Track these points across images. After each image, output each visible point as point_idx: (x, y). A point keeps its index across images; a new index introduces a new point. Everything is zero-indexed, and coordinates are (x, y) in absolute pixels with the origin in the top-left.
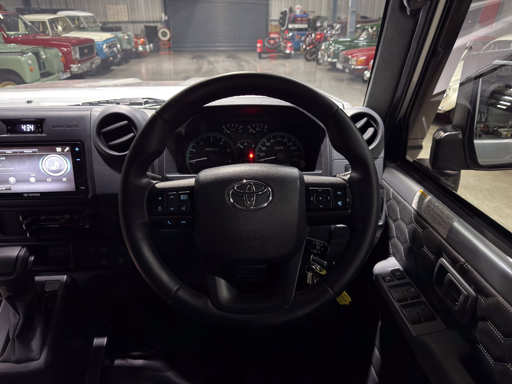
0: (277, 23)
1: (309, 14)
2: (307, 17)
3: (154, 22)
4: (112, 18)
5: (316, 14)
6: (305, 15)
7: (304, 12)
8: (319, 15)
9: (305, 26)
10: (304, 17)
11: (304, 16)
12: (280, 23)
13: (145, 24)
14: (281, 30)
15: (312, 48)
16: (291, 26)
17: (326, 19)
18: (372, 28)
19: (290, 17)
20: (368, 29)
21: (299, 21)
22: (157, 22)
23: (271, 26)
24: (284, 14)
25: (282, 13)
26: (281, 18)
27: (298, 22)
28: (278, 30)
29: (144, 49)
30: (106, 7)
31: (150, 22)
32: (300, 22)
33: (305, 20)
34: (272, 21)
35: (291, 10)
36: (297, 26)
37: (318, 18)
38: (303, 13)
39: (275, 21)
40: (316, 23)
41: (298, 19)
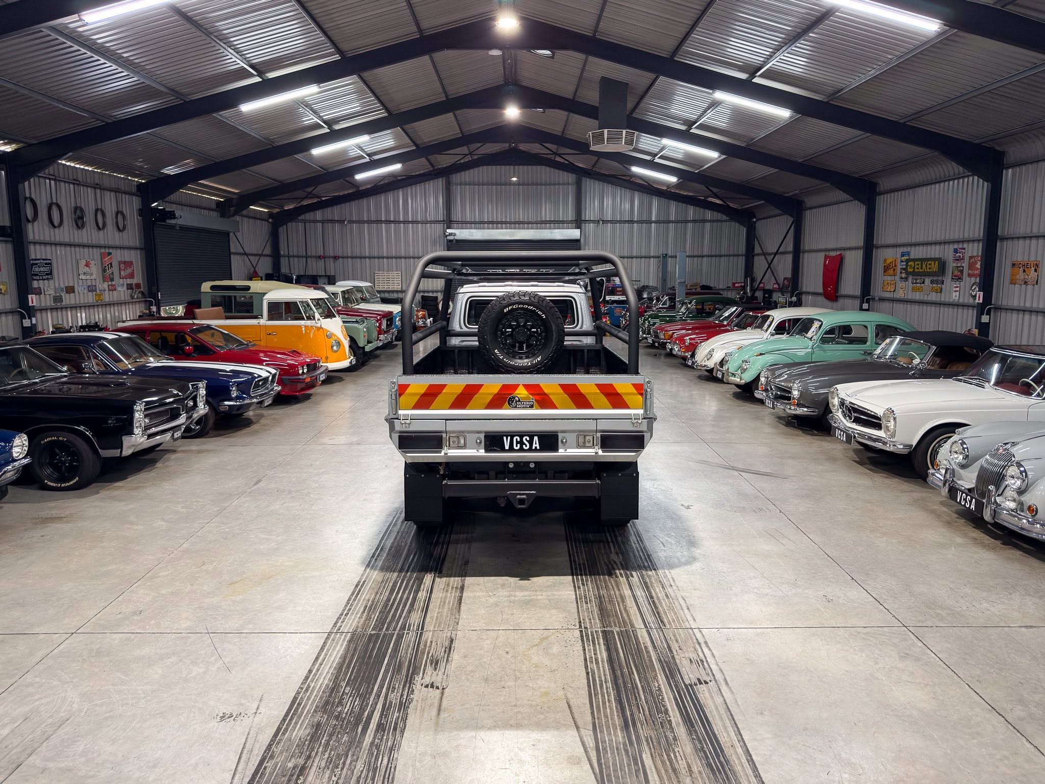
3: (433, 292)
4: (381, 287)
8: (646, 284)
13: (422, 294)
16: (608, 298)
17: (655, 289)
19: (607, 287)
21: (619, 291)
22: (437, 292)
27: (618, 293)
29: (424, 323)
30: (374, 273)
31: (428, 292)
32: (621, 293)
36: (616, 298)
40: (643, 295)
41: (618, 289)
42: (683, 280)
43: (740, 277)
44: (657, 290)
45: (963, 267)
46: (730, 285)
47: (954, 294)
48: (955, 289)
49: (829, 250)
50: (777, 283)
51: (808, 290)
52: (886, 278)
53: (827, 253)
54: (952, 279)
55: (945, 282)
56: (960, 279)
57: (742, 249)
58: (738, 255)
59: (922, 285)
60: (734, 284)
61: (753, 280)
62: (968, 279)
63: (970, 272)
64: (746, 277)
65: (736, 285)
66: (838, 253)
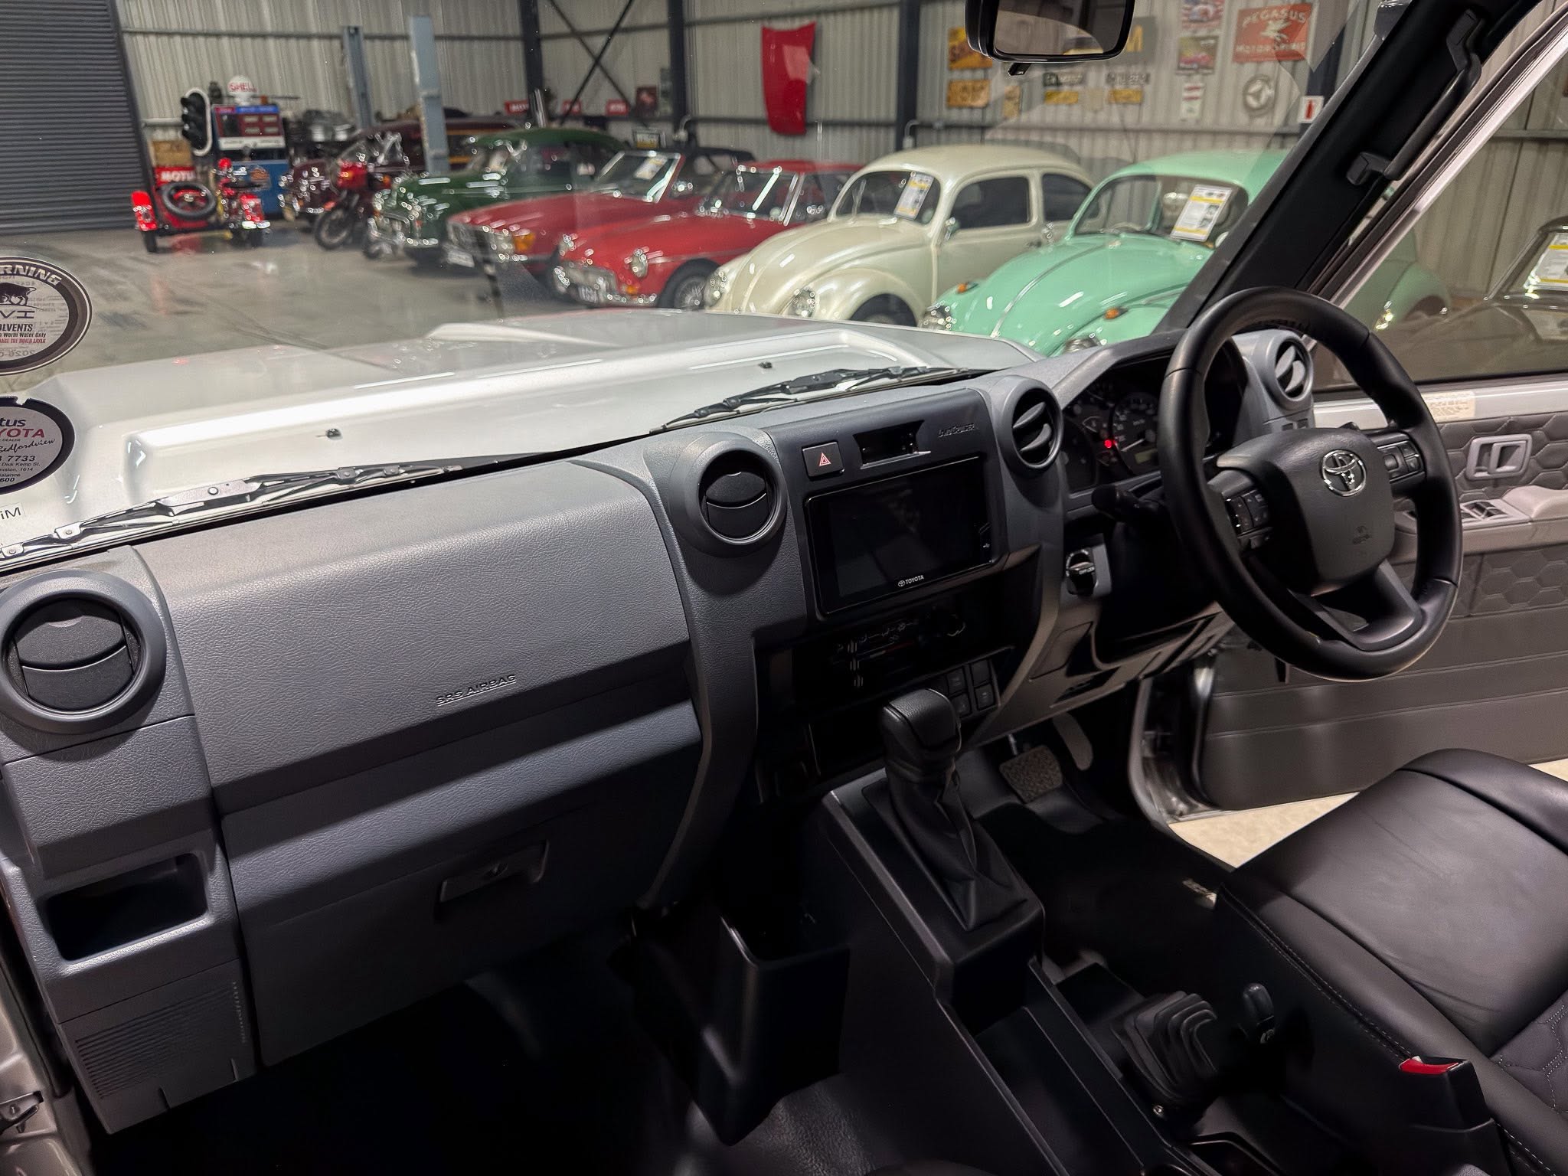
0: (173, 135)
1: (281, 103)
2: (276, 114)
5: (303, 106)
6: (270, 109)
7: (265, 100)
8: (313, 107)
9: (278, 142)
10: (265, 115)
11: (263, 109)
12: (185, 134)
14: (194, 157)
15: (333, 209)
16: (226, 144)
17: (336, 119)
18: (516, 145)
19: (217, 115)
20: (504, 148)
21: (252, 125)
23: (156, 143)
24: (193, 104)
25: (184, 102)
26: (185, 118)
27: (249, 130)
28: (183, 157)
32: (256, 130)
33: (270, 125)
34: (154, 127)
35: (217, 94)
36: (247, 143)
37: (311, 117)
38: (258, 102)
39: (165, 127)
40: (310, 133)
41: (249, 120)
42: (434, 92)
43: (518, 90)
44: (345, 122)
45: (1216, 38)
46: (501, 108)
47: (1185, 106)
48: (1186, 94)
49: (771, 17)
50: (625, 101)
51: (712, 112)
52: (956, 75)
53: (767, 24)
54: (1179, 68)
55: (1153, 78)
56: (1207, 68)
57: (514, 27)
58: (506, 38)
59: (1078, 88)
60: (508, 105)
61: (548, 97)
62: (1232, 67)
63: (1240, 49)
64: (530, 90)
65: (514, 108)
66: (806, 22)
